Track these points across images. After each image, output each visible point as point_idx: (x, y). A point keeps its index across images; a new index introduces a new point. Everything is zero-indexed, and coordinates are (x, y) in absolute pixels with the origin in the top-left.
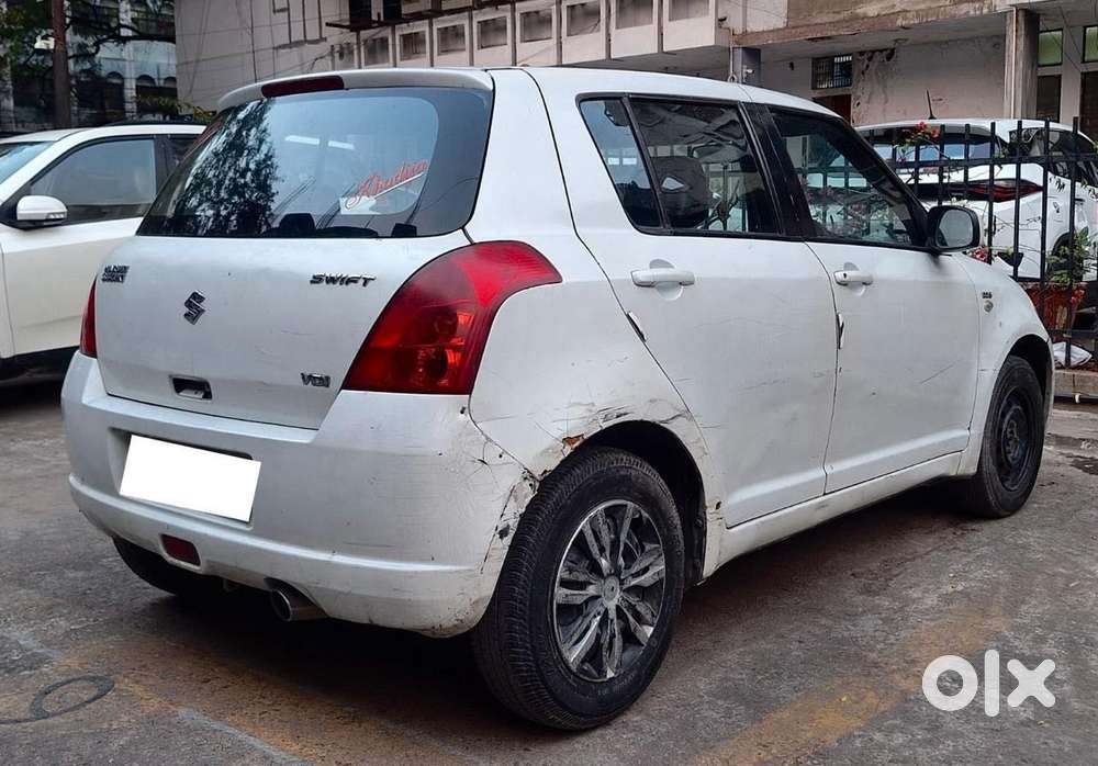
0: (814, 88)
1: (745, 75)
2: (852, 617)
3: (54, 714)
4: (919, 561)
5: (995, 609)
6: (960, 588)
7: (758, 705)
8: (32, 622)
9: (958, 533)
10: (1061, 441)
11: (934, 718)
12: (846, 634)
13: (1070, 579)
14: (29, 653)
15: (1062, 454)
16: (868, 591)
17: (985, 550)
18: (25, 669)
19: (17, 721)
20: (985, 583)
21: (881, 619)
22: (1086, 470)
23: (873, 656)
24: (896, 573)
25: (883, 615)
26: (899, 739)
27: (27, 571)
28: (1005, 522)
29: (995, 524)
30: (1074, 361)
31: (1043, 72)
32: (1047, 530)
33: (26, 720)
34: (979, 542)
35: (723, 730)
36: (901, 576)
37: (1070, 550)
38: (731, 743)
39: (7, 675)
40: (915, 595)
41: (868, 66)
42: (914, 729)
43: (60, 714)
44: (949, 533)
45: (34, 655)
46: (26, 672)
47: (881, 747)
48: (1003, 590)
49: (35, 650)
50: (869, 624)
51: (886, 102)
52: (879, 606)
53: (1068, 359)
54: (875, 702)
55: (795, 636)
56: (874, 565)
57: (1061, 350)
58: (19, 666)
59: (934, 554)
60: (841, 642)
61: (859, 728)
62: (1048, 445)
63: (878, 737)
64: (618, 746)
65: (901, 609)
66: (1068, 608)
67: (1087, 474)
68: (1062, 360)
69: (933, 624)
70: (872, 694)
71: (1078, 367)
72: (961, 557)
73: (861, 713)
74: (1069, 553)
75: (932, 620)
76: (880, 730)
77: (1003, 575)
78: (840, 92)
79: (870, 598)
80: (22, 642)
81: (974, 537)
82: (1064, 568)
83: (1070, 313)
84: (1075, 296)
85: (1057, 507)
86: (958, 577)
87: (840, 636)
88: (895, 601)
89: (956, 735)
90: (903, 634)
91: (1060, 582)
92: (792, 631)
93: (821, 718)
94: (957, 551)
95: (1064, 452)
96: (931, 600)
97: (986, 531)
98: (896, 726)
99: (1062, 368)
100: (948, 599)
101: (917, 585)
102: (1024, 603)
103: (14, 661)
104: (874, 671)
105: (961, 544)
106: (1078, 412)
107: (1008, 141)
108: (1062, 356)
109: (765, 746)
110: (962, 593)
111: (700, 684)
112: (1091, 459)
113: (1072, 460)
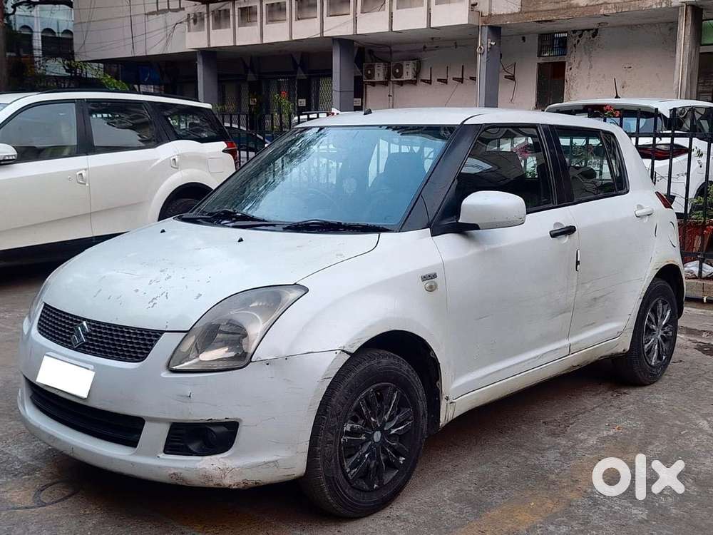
0: (539, 56)
1: (489, 46)
2: (541, 451)
3: (49, 504)
4: (587, 414)
5: (632, 448)
6: (611, 433)
7: (478, 507)
8: (23, 444)
9: (615, 395)
10: (690, 331)
11: (586, 517)
12: (537, 462)
13: (682, 428)
14: (26, 464)
15: (690, 340)
16: (554, 434)
17: (630, 407)
18: (25, 475)
19: (26, 508)
20: (628, 430)
21: (559, 453)
22: (704, 352)
23: (553, 477)
24: (571, 422)
25: (561, 450)
26: (564, 529)
27: (13, 409)
28: (646, 389)
29: (640, 391)
30: (704, 274)
31: (704, 49)
32: (673, 394)
33: (32, 508)
34: (627, 401)
35: (458, 522)
36: (575, 424)
37: (685, 409)
38: (463, 529)
39: (14, 478)
41: (578, 41)
42: (574, 523)
43: (53, 503)
44: (608, 395)
45: (29, 465)
46: (26, 477)
47: (552, 534)
48: (639, 435)
49: (29, 462)
50: (552, 456)
51: (591, 68)
52: (559, 444)
53: (700, 272)
54: (551, 506)
55: (506, 462)
56: (558, 416)
57: (696, 266)
58: (20, 473)
59: (597, 409)
60: (534, 467)
61: (541, 523)
62: (681, 333)
63: (551, 528)
64: (394, 531)
65: (573, 447)
66: (678, 448)
67: (705, 355)
68: (697, 274)
69: (591, 457)
70: (550, 501)
71: (707, 278)
72: (614, 412)
73: (542, 513)
74: (685, 411)
75: (591, 454)
76: (552, 524)
77: (640, 425)
78: (557, 60)
79: (554, 439)
80: (19, 457)
81: (624, 398)
82: (680, 421)
83: (703, 241)
84: (707, 230)
85: (682, 379)
86: (611, 426)
87: (533, 463)
88: (569, 441)
90: (573, 463)
91: (676, 430)
92: (503, 459)
93: (518, 516)
94: (612, 408)
96: (592, 441)
97: (634, 394)
98: (563, 521)
99: (696, 278)
100: (603, 440)
101: (584, 430)
102: (650, 443)
103: (17, 469)
104: (552, 486)
105: (615, 403)
106: (704, 311)
107: (668, 117)
108: (696, 270)
109: (482, 532)
110: (612, 436)
111: (446, 493)
112: (709, 344)
113: (696, 344)
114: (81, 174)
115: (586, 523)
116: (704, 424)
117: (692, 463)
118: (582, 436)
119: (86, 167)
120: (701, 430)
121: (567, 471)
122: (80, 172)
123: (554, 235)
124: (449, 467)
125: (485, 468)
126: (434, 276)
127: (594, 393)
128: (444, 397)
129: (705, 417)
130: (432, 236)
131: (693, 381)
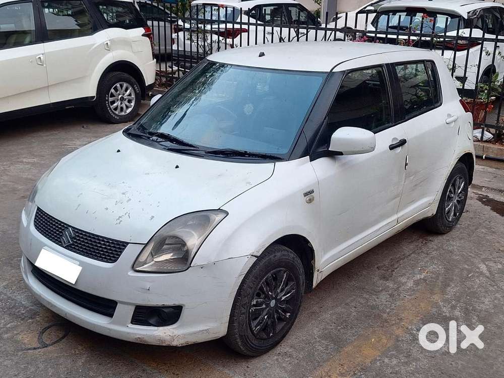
2: (377, 293)
3: (50, 345)
4: (406, 260)
5: (436, 290)
6: (422, 277)
7: (338, 343)
8: (24, 290)
9: (424, 242)
11: (408, 350)
12: (374, 303)
13: (469, 271)
14: (28, 309)
15: (474, 193)
16: (384, 278)
17: (434, 253)
18: (29, 319)
19: (35, 349)
20: (433, 274)
21: (389, 294)
22: (483, 203)
23: (385, 316)
24: (396, 266)
25: (390, 292)
26: (395, 361)
28: (444, 237)
29: (440, 238)
30: (485, 139)
32: (462, 241)
33: (38, 348)
34: (433, 248)
35: (325, 357)
36: (398, 269)
37: (471, 254)
38: (329, 363)
39: (22, 322)
40: (404, 281)
42: (401, 356)
43: (52, 345)
44: (420, 242)
45: (30, 310)
46: (30, 320)
47: (387, 366)
48: (440, 278)
49: (30, 307)
50: (384, 297)
52: (388, 286)
53: (482, 137)
54: (386, 341)
55: (353, 304)
56: (386, 262)
57: (479, 133)
58: (25, 317)
59: (413, 255)
60: (373, 307)
61: (379, 356)
63: (386, 360)
64: (284, 365)
65: (398, 289)
66: (467, 289)
67: (483, 206)
68: (479, 138)
69: (410, 298)
70: (384, 337)
71: (486, 141)
72: (424, 258)
73: (380, 349)
74: (470, 256)
75: (410, 295)
76: (387, 357)
77: (441, 269)
79: (385, 282)
80: (23, 303)
81: (430, 245)
82: (468, 265)
84: (489, 108)
85: (468, 228)
86: (422, 270)
87: (372, 304)
88: (395, 284)
89: (417, 360)
90: (398, 303)
91: (465, 273)
92: (352, 301)
93: (364, 350)
94: (423, 254)
95: (475, 192)
96: (410, 284)
97: (436, 242)
98: (393, 354)
99: (479, 141)
100: (417, 283)
101: (404, 274)
102: (449, 286)
103: (23, 314)
104: (386, 324)
105: (424, 250)
106: (483, 167)
107: (466, 18)
108: (479, 136)
109: (342, 365)
110: (423, 279)
111: (315, 332)
112: (486, 196)
113: (477, 196)
114: (40, 58)
115: (408, 356)
116: (483, 268)
117: (476, 302)
118: (403, 280)
119: (43, 53)
120: (482, 273)
121: (394, 311)
122: (39, 56)
123: (392, 147)
124: (315, 308)
125: (339, 310)
126: (312, 192)
127: (410, 241)
128: (316, 270)
129: (484, 261)
130: (310, 161)
131: (476, 229)
